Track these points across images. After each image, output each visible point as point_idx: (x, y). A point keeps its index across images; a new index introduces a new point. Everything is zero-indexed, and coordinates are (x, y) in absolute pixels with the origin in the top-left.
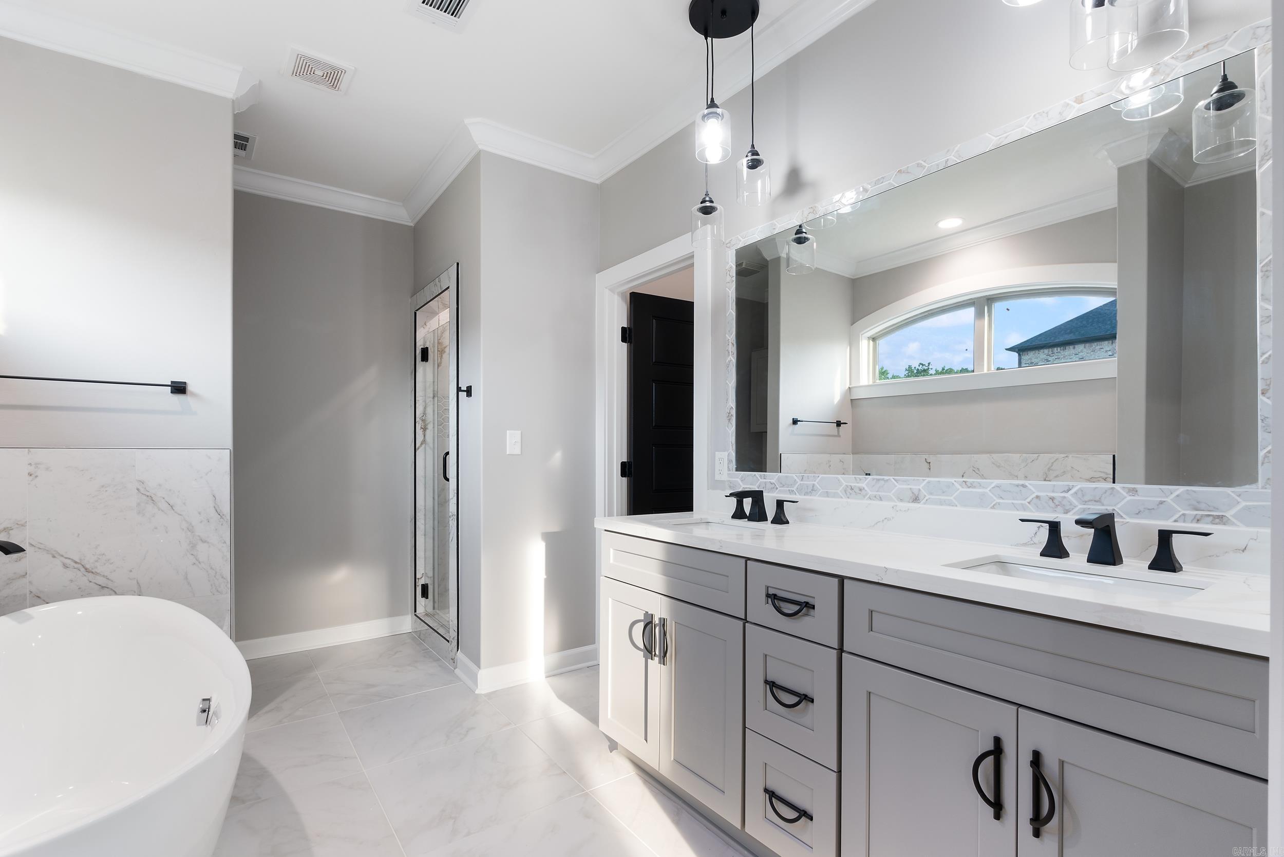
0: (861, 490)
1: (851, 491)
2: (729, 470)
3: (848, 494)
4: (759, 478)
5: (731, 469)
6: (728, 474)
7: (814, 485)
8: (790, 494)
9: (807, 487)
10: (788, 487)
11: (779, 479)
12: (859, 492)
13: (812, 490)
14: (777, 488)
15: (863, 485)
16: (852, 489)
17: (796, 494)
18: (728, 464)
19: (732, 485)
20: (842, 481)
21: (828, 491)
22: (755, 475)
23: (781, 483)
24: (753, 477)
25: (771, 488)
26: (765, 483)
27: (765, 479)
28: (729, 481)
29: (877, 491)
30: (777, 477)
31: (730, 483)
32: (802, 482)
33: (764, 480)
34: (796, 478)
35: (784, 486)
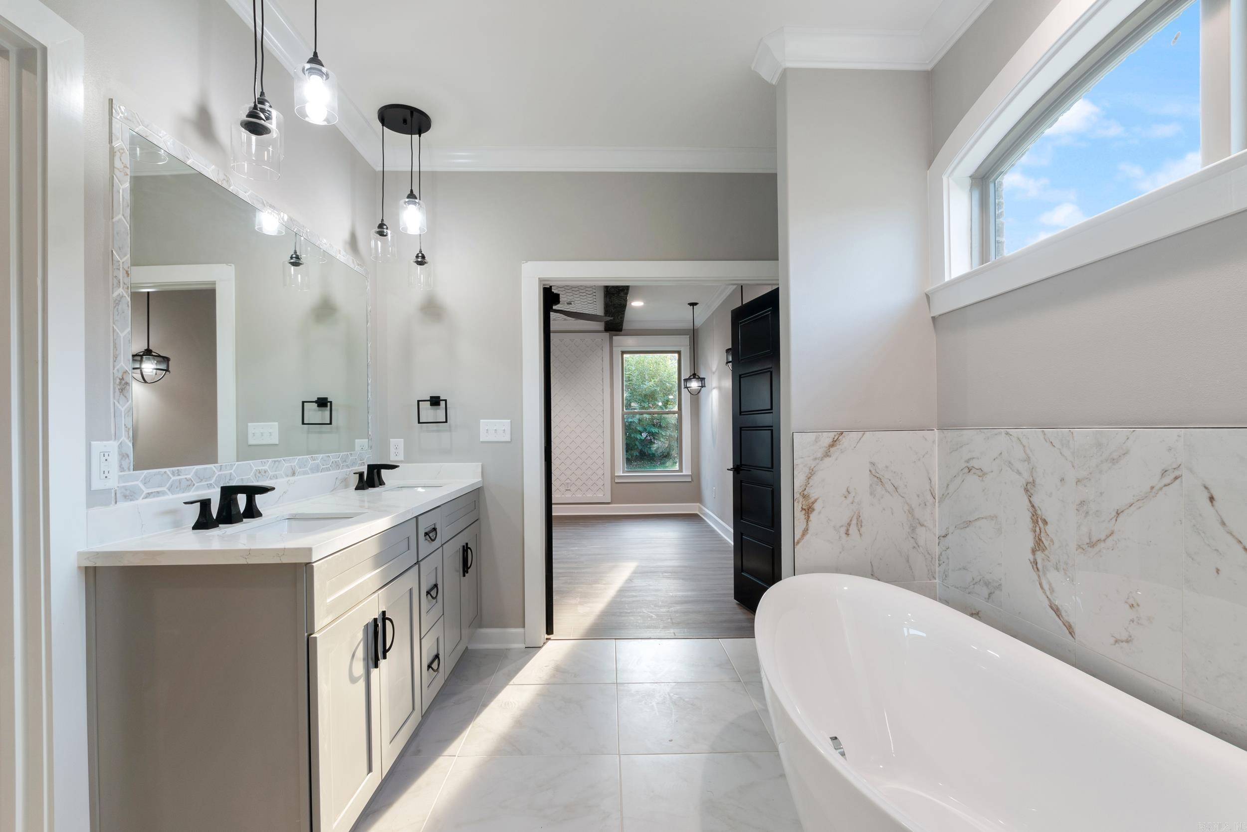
0: (265, 472)
1: (259, 475)
2: (122, 469)
3: (257, 477)
4: (170, 475)
5: (126, 467)
6: (120, 477)
7: (231, 474)
8: (209, 489)
9: (225, 477)
10: (206, 481)
11: (196, 473)
12: (264, 474)
13: (230, 480)
14: (194, 485)
15: (266, 468)
16: (260, 473)
17: (214, 487)
18: (120, 460)
19: (128, 493)
20: (253, 465)
21: (243, 477)
22: (165, 472)
23: (199, 478)
24: (162, 475)
25: (187, 486)
26: (180, 481)
27: (179, 475)
28: (125, 488)
29: (276, 471)
30: (194, 471)
31: (126, 490)
32: (220, 473)
33: (179, 477)
34: (214, 468)
35: (202, 480)
